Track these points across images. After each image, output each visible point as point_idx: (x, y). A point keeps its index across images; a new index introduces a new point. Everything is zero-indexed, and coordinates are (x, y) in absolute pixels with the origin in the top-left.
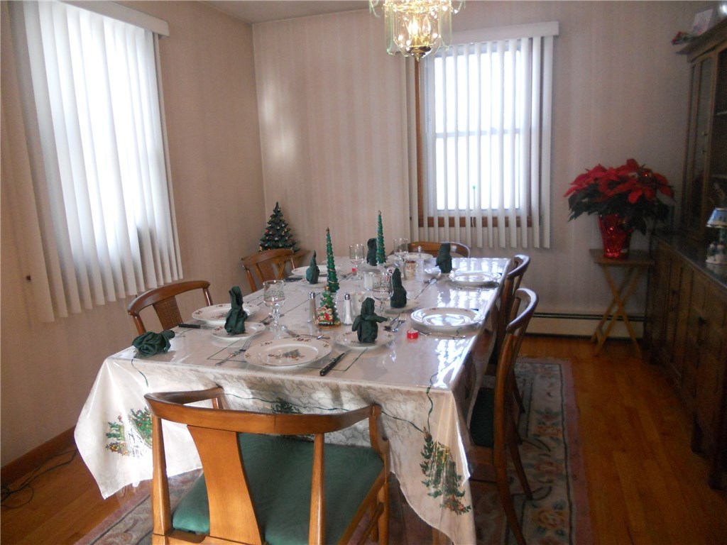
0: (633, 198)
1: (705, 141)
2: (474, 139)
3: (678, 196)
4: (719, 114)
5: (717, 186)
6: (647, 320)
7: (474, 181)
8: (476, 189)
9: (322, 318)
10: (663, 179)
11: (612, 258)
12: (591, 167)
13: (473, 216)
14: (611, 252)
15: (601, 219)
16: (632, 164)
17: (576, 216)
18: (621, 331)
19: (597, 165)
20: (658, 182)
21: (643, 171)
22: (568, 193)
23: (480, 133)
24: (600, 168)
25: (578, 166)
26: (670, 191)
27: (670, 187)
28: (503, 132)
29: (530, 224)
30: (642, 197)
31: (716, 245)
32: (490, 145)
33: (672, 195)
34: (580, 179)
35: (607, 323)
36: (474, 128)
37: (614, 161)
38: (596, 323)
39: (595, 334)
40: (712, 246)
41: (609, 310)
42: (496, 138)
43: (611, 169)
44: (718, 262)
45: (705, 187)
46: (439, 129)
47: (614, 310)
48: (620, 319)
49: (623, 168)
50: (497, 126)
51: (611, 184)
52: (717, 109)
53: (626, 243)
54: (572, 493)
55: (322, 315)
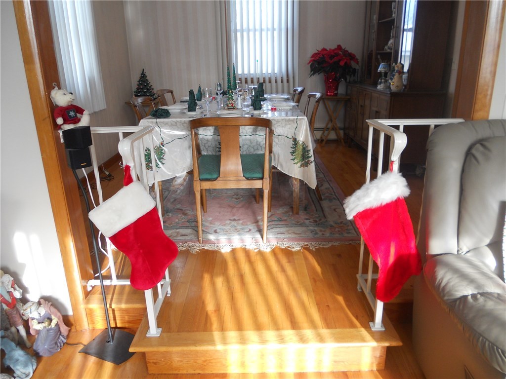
0: (342, 63)
1: (374, 36)
2: (258, 33)
3: (360, 64)
4: (380, 21)
5: (379, 57)
6: (344, 129)
7: (258, 58)
8: (259, 62)
9: (230, 105)
10: (354, 55)
11: (330, 96)
12: (320, 50)
13: (258, 77)
14: (330, 93)
15: (325, 76)
16: (339, 47)
17: (314, 74)
18: (332, 136)
19: (323, 48)
20: (352, 57)
21: (345, 52)
22: (309, 62)
23: (261, 30)
24: (324, 50)
25: (313, 48)
26: (356, 61)
27: (357, 59)
28: (274, 30)
29: (288, 81)
30: (346, 63)
31: (381, 80)
32: (267, 37)
33: (358, 64)
34: (314, 55)
35: (326, 132)
36: (258, 27)
37: (331, 46)
38: (321, 132)
39: (321, 137)
40: (380, 80)
41: (327, 126)
42: (270, 33)
43: (330, 49)
44: (382, 87)
45: (374, 57)
46: (238, 27)
47: (330, 126)
48: (333, 129)
49: (335, 49)
50: (270, 26)
51: (332, 57)
52: (379, 19)
53: (337, 89)
54: (331, 185)
55: (230, 103)
